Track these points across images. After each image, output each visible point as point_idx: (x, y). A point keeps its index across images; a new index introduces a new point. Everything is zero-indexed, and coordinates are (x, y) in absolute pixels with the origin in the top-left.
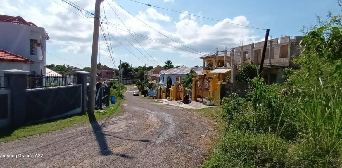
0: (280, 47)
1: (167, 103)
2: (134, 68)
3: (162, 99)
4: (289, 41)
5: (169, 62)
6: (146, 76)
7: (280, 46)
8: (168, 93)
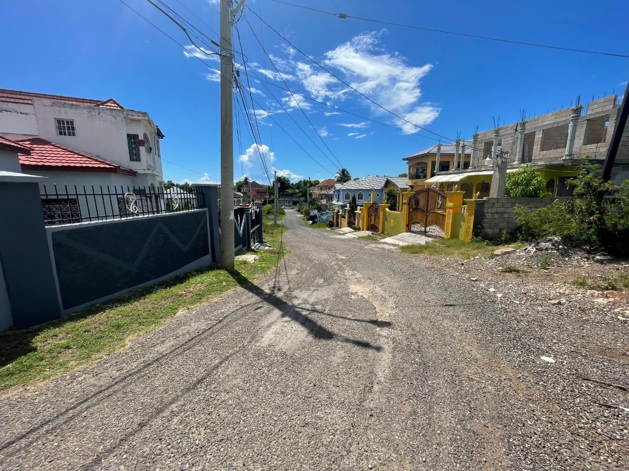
0: (587, 122)
1: (354, 234)
2: (293, 183)
3: (341, 228)
4: (613, 108)
5: (343, 171)
6: (311, 195)
7: (587, 120)
8: (352, 218)
